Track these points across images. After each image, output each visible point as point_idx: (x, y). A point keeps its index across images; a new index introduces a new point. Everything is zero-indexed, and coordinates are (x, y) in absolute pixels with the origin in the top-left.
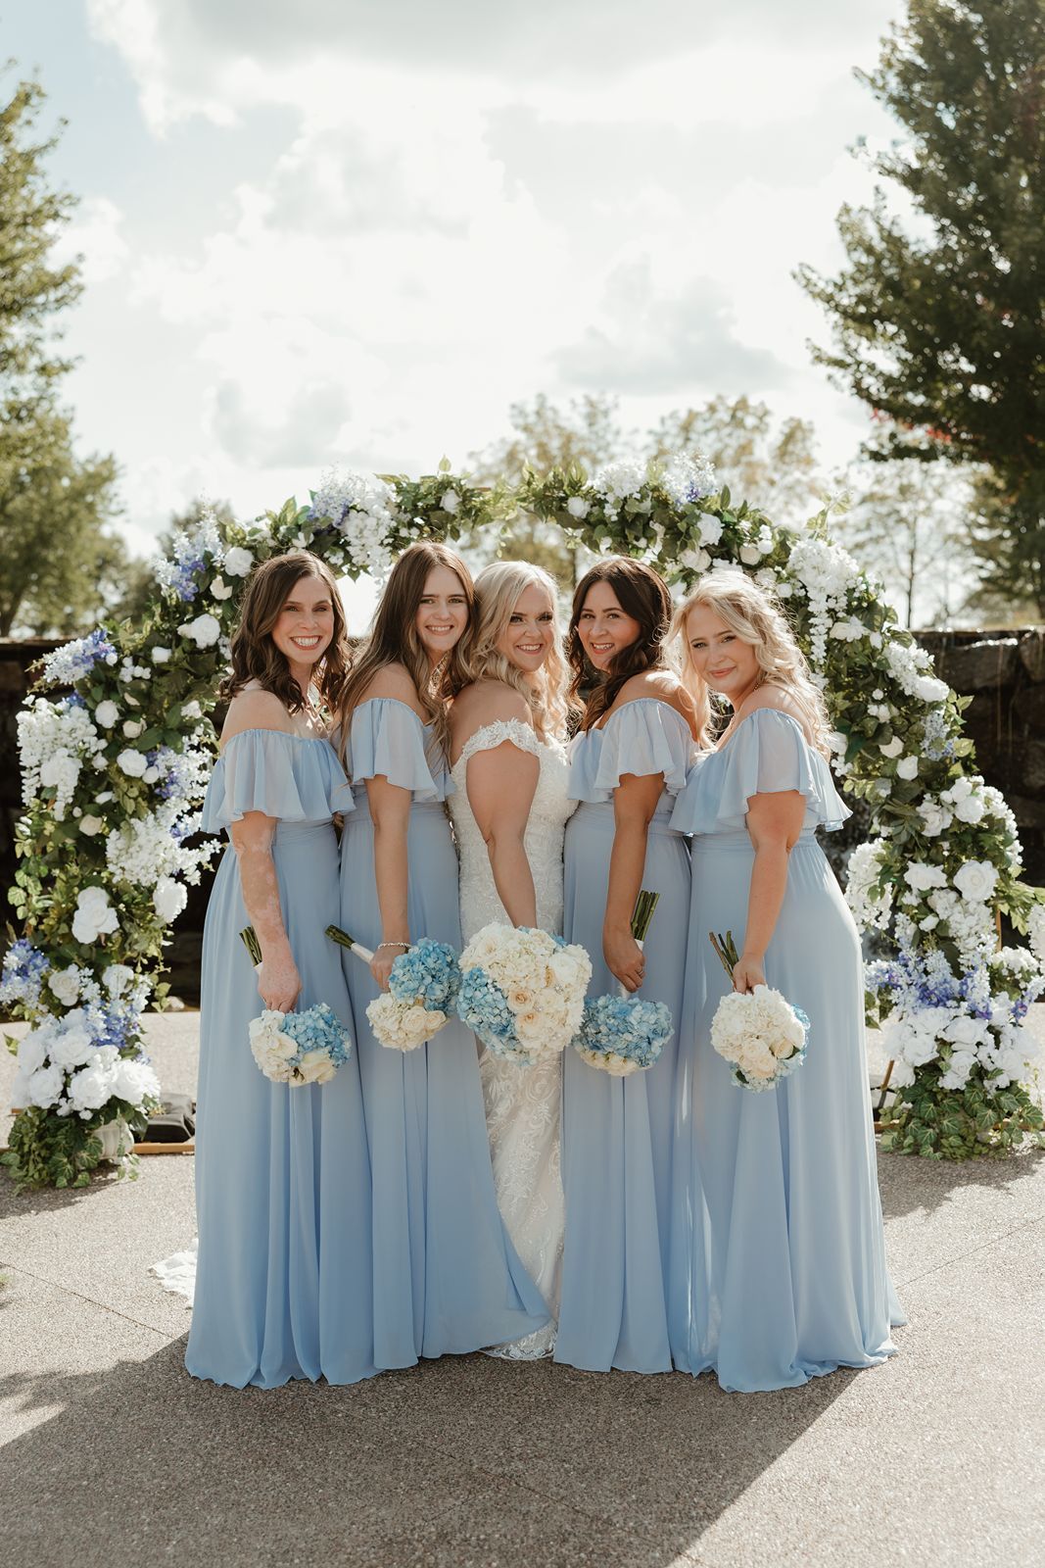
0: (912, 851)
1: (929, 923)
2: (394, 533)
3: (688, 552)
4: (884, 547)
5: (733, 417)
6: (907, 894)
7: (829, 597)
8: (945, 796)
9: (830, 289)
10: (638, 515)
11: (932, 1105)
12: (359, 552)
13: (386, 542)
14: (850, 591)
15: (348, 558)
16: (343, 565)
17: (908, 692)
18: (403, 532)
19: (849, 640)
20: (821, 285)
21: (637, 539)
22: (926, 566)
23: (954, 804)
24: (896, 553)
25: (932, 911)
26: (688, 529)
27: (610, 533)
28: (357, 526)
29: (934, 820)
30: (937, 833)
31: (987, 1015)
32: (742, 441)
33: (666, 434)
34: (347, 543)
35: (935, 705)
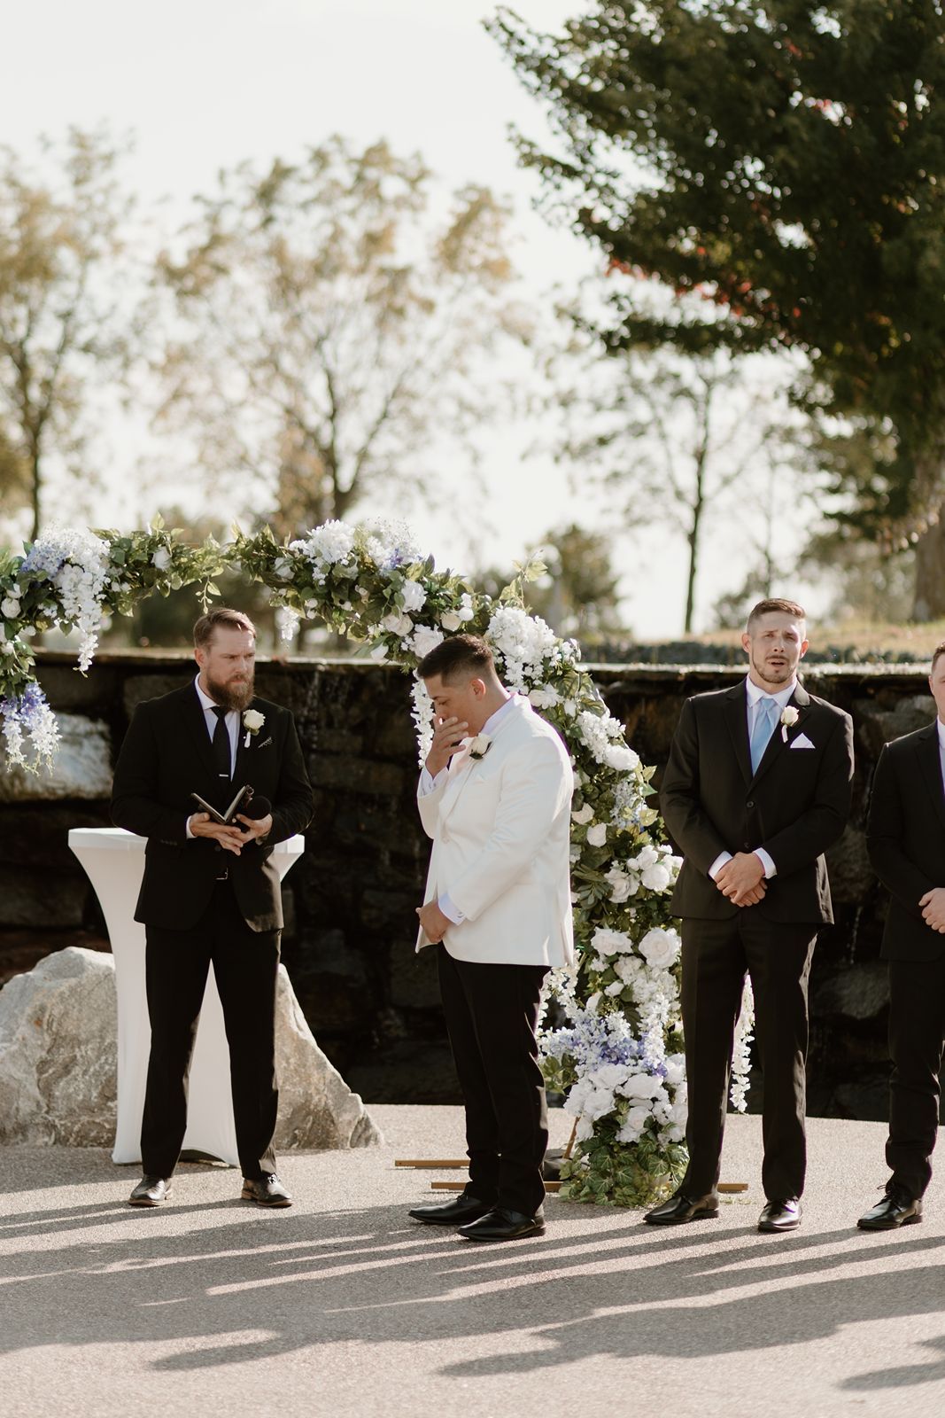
0: (600, 917)
1: (614, 989)
2: (107, 589)
3: (391, 617)
4: (649, 445)
5: (360, 178)
6: (595, 960)
7: (525, 665)
8: (631, 863)
9: (547, 49)
10: (344, 580)
11: (608, 1157)
12: (72, 605)
13: (99, 597)
14: (546, 660)
15: (61, 610)
16: (56, 618)
17: (599, 761)
18: (116, 588)
19: (544, 708)
20: (532, 43)
21: (342, 602)
22: (727, 481)
23: (640, 871)
24: (669, 456)
25: (618, 978)
26: (393, 594)
27: (316, 596)
28: (71, 580)
29: (621, 887)
30: (623, 899)
31: (663, 1072)
32: (377, 226)
33: (228, 203)
34: (62, 596)
35: (625, 774)
